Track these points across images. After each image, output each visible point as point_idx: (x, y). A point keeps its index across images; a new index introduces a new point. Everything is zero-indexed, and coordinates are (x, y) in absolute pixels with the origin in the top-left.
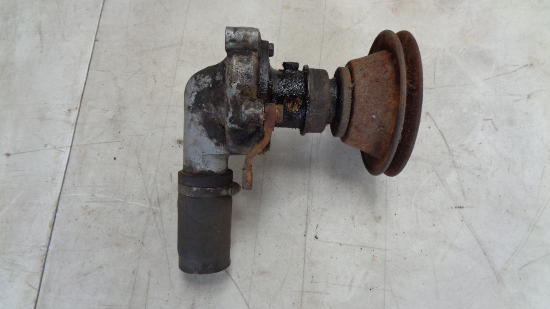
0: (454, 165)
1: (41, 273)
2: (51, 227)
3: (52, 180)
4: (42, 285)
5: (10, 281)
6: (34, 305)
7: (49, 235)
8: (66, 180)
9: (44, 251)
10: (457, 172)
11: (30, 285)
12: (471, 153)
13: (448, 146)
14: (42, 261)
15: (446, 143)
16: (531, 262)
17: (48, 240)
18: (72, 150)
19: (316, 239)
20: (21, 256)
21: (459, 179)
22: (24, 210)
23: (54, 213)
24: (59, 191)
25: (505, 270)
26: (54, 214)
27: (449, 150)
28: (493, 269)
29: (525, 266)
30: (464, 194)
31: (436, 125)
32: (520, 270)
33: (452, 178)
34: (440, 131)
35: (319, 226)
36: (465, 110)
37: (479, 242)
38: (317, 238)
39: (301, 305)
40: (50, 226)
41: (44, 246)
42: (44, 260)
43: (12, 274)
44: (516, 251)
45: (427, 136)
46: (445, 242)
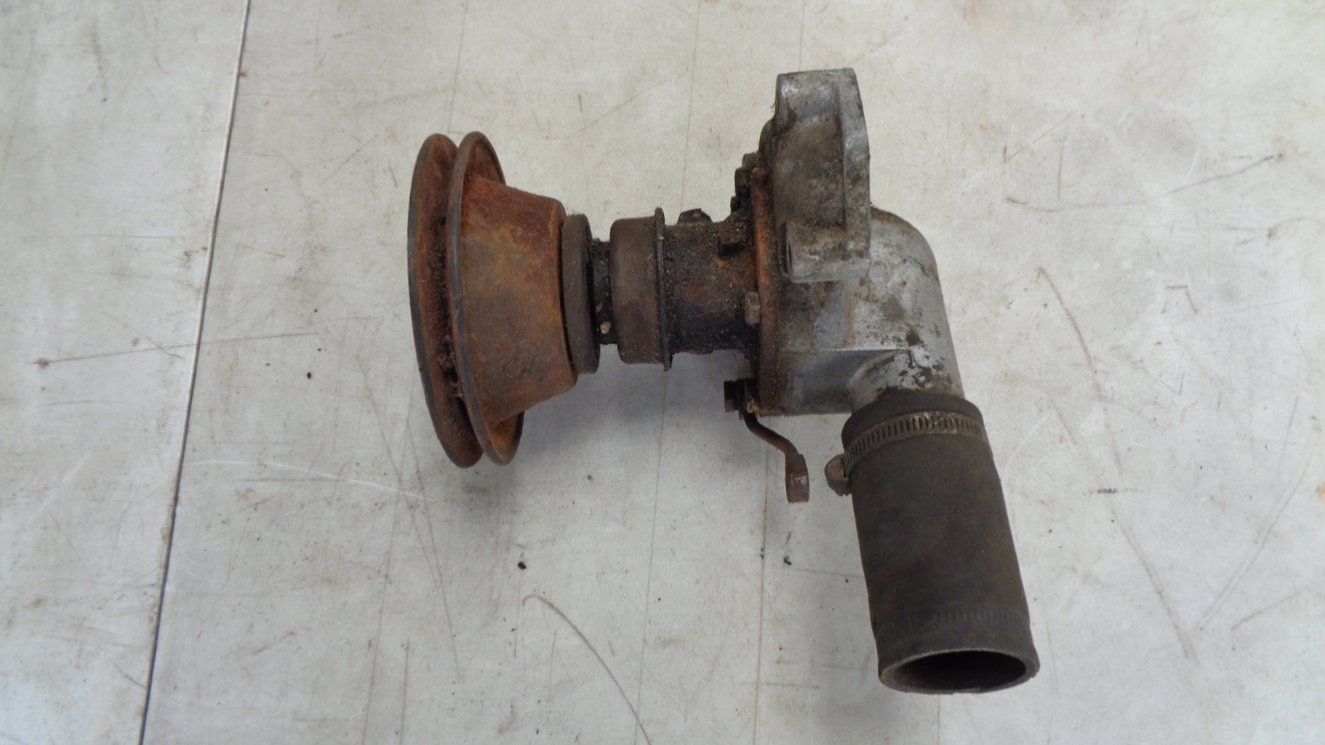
0: (1099, 395)
1: (150, 647)
2: (167, 540)
3: (159, 427)
4: (154, 675)
5: (78, 667)
6: (139, 721)
7: (163, 560)
8: (192, 428)
9: (153, 596)
10: (1105, 409)
11: (126, 676)
12: (1138, 365)
13: (1086, 350)
14: (151, 619)
15: (1082, 340)
16: (1259, 613)
17: (162, 571)
18: (201, 354)
19: (786, 564)
20: (100, 608)
21: (1107, 426)
22: (95, 500)
23: (170, 506)
24: (179, 455)
25: (1202, 629)
26: (171, 509)
27: (1089, 359)
28: (1176, 627)
29: (1246, 620)
30: (1118, 461)
31: (1059, 297)
32: (1233, 628)
33: (1092, 423)
34: (1068, 313)
35: (792, 535)
36: (1127, 265)
37: (1147, 570)
38: (789, 564)
39: (756, 713)
40: (164, 538)
41: (153, 585)
42: (155, 617)
43: (80, 650)
44: (1227, 587)
45: (1038, 325)
46: (1074, 569)
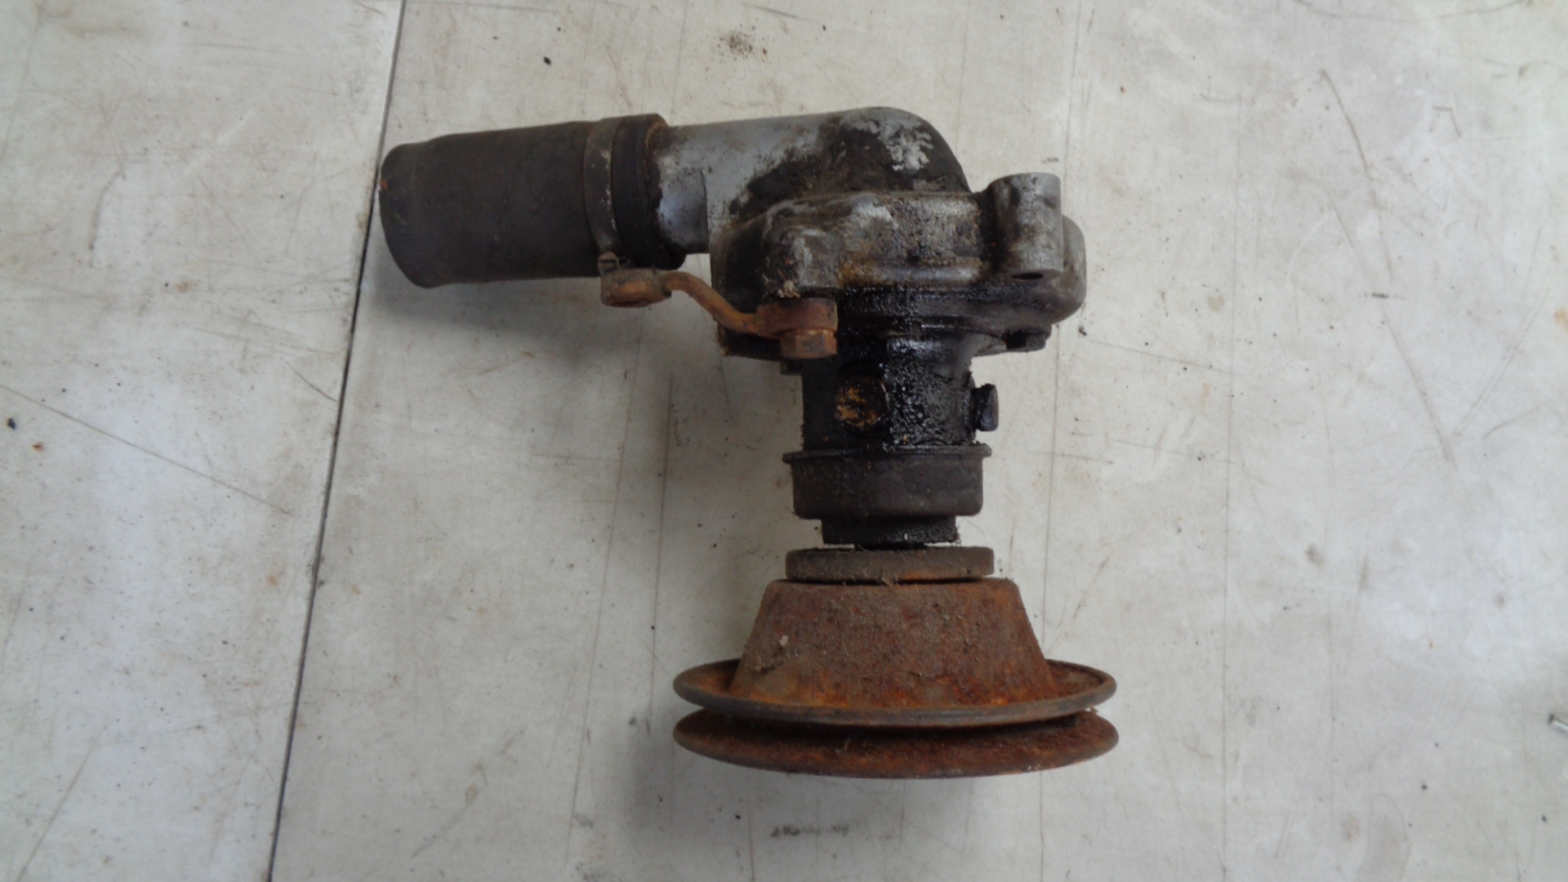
0: (1375, 202)
1: (343, 355)
2: (364, 230)
3: (352, 92)
4: (348, 388)
5: (242, 370)
6: (330, 441)
7: (360, 251)
8: (396, 98)
9: (347, 294)
10: (1380, 217)
11: (312, 386)
12: (1407, 178)
13: (1363, 157)
14: (345, 321)
15: (1359, 148)
16: (1505, 423)
17: (358, 264)
18: (406, 13)
19: (1081, 335)
20: (274, 301)
21: (1381, 233)
22: (264, 169)
23: (368, 188)
24: (379, 128)
25: (1459, 434)
26: (370, 191)
27: (1366, 166)
28: (1438, 432)
29: (1495, 429)
30: (1390, 266)
31: (1339, 102)
32: (1485, 436)
33: (1367, 228)
34: (1348, 119)
36: (1399, 80)
37: (1413, 374)
38: (1084, 334)
39: (1051, 484)
40: (360, 226)
41: (346, 280)
42: (350, 319)
43: (245, 349)
44: (1480, 398)
45: (1321, 126)
46: (1350, 367)
